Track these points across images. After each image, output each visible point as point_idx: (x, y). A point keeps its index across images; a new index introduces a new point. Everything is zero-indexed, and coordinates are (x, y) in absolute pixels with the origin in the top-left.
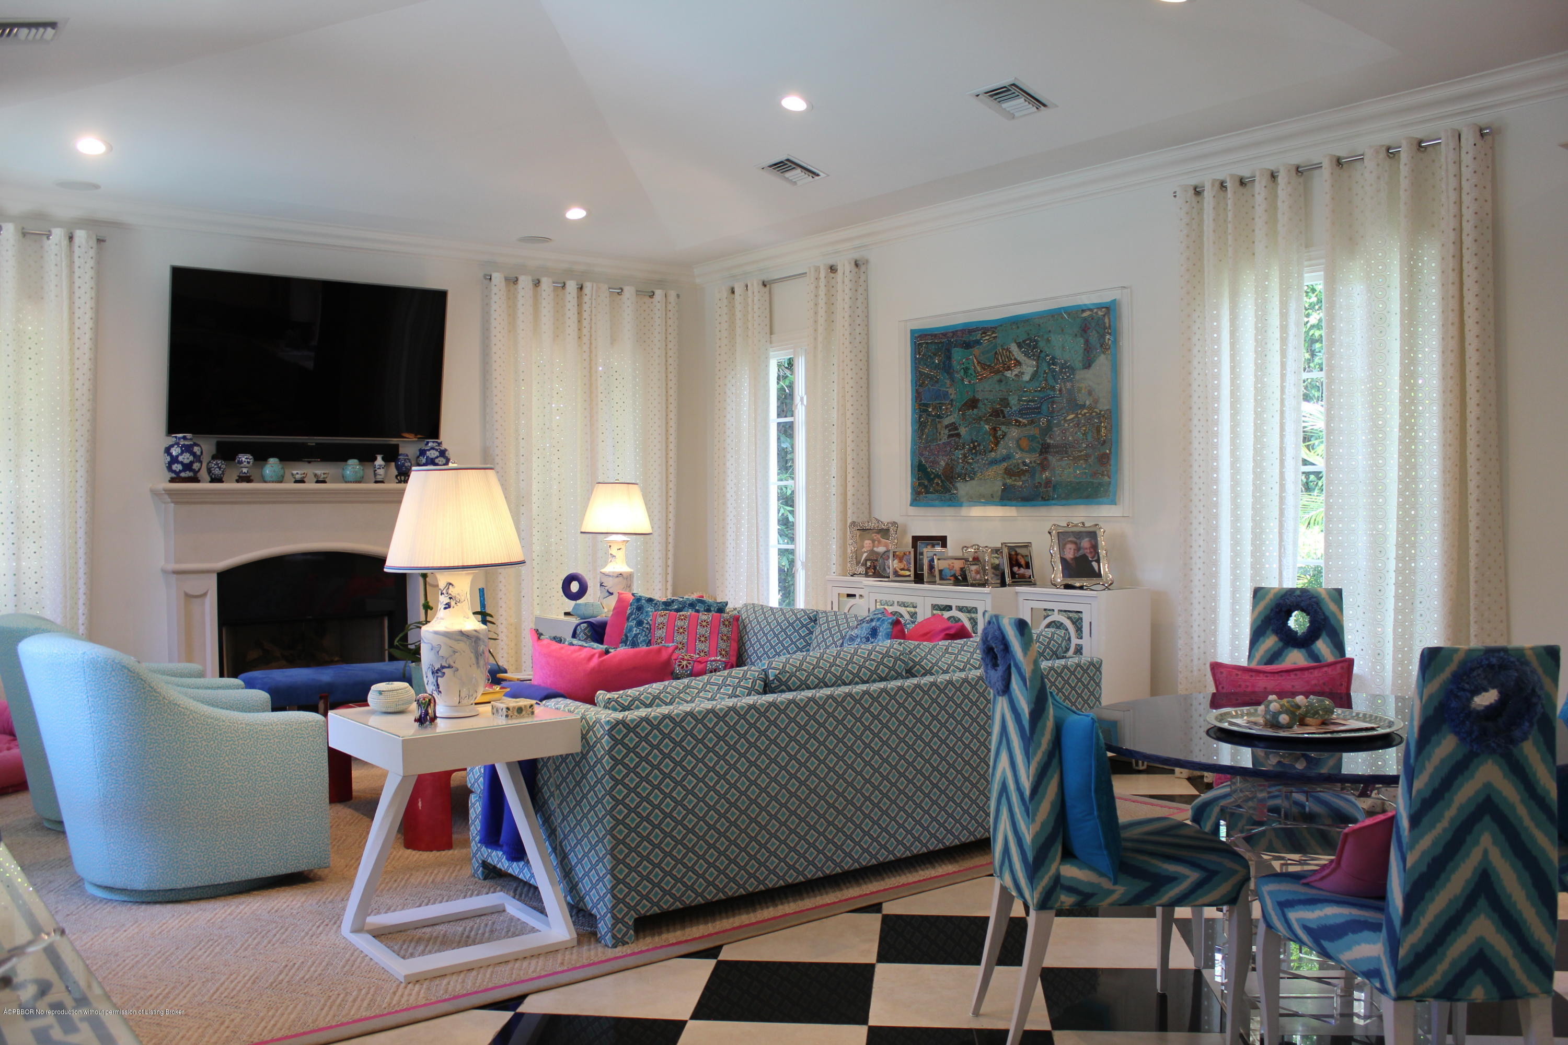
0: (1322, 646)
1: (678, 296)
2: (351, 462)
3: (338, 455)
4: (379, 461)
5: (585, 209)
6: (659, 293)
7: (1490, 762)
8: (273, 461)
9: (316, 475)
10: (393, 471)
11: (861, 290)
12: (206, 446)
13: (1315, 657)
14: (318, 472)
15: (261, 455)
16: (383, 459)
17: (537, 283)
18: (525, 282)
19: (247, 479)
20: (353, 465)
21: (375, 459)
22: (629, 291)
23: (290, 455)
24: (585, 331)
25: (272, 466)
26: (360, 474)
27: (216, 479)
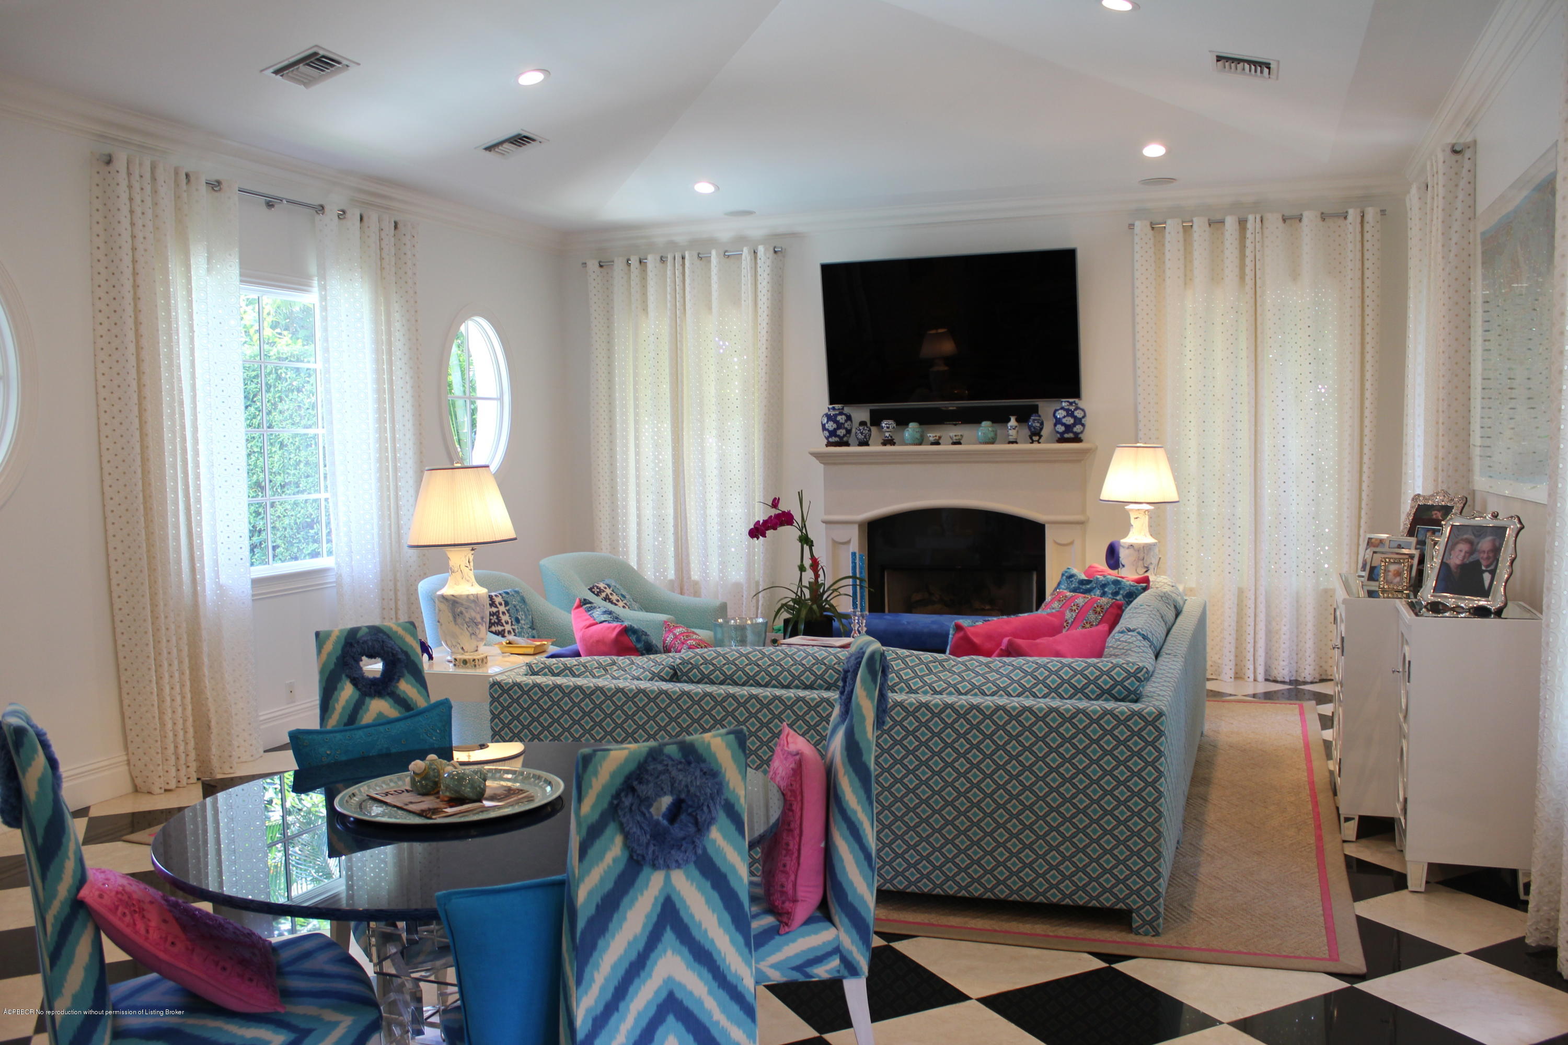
1: (1383, 212)
2: (984, 424)
3: (971, 418)
4: (1013, 422)
5: (1166, 145)
6: (1353, 214)
8: (913, 426)
9: (951, 438)
10: (1026, 432)
11: (1462, 184)
12: (861, 414)
14: (952, 434)
15: (902, 420)
16: (1017, 420)
17: (1187, 224)
18: (1173, 227)
19: (889, 442)
20: (986, 426)
21: (1009, 420)
22: (1309, 216)
23: (930, 419)
24: (1248, 270)
25: (912, 429)
26: (991, 435)
27: (864, 443)
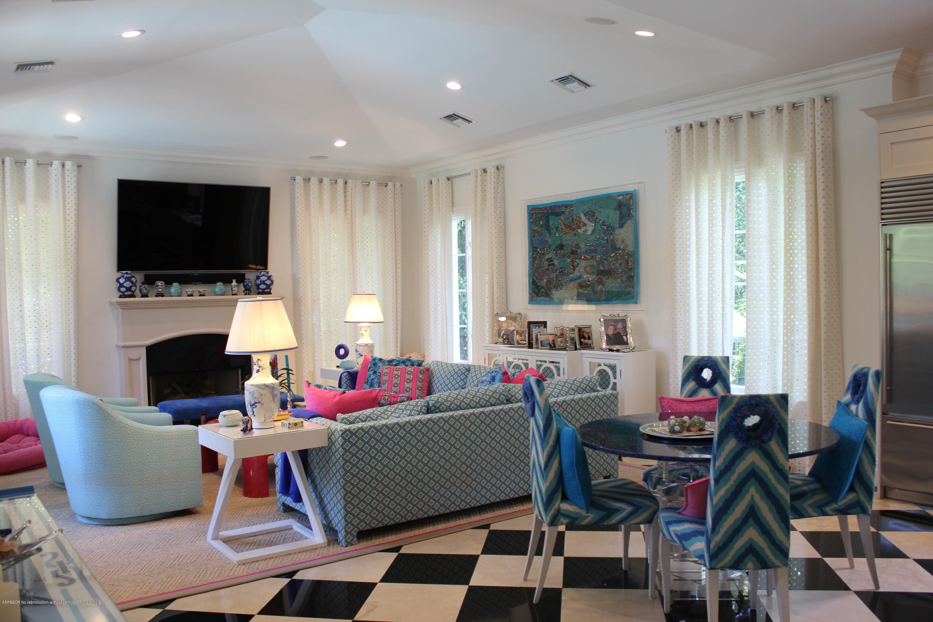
0: (718, 387)
1: (401, 185)
2: (219, 284)
3: (210, 280)
4: (234, 283)
5: (345, 141)
6: (390, 185)
7: (753, 452)
8: (175, 284)
9: (199, 292)
10: (242, 288)
11: (500, 183)
12: (139, 277)
13: (714, 393)
14: (201, 290)
15: (169, 281)
16: (237, 282)
17: (321, 181)
18: (314, 181)
19: (161, 295)
20: (219, 286)
21: (232, 282)
22: (373, 184)
23: (185, 281)
24: (349, 207)
25: (175, 288)
26: (224, 290)
27: (144, 296)
